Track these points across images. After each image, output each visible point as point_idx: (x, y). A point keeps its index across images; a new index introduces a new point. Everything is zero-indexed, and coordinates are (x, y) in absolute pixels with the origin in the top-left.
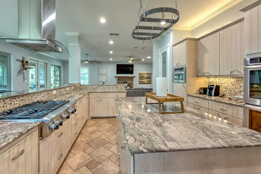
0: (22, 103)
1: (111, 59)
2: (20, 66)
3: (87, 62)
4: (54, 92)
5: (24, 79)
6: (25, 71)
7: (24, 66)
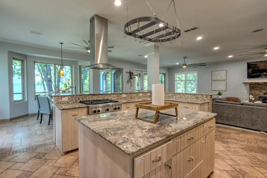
0: (98, 98)
1: (230, 57)
2: (129, 77)
3: (184, 67)
4: (124, 96)
5: (131, 86)
6: (131, 80)
7: (131, 76)
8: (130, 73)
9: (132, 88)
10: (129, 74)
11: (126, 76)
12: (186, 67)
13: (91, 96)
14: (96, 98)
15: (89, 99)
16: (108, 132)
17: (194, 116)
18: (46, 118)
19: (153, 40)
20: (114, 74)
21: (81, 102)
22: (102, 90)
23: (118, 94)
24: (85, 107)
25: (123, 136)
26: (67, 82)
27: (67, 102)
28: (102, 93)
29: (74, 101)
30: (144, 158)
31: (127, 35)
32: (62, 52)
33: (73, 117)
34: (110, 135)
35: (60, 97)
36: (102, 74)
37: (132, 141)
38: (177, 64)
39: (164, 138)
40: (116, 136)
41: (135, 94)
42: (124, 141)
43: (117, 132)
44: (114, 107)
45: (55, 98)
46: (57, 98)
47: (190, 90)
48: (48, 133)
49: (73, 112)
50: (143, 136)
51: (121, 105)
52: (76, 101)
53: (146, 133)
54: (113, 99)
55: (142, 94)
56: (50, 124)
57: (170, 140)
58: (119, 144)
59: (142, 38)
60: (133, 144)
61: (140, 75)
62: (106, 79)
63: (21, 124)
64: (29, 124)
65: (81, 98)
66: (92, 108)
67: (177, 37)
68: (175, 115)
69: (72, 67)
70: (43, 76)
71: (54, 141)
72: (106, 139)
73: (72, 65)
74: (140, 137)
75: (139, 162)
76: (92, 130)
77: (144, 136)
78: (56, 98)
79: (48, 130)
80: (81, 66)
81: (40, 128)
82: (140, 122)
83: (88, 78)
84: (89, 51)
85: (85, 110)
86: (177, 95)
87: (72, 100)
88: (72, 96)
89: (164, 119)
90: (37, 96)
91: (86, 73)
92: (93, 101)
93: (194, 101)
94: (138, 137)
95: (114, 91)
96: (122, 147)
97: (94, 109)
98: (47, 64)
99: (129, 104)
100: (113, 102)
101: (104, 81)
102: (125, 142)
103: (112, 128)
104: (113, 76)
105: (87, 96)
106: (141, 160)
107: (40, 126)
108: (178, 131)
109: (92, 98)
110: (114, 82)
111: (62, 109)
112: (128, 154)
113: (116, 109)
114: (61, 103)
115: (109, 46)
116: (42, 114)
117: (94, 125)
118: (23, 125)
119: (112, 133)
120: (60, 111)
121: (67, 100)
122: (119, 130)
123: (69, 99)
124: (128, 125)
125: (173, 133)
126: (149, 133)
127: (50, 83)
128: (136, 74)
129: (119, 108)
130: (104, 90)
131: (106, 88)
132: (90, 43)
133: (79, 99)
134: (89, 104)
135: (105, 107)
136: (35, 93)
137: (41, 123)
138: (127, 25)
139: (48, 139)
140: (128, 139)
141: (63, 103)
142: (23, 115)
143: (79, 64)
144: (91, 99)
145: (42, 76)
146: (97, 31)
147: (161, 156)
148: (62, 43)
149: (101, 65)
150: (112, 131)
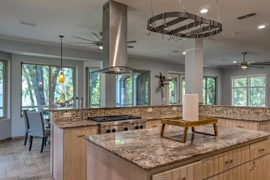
0: (113, 114)
2: (159, 83)
3: (244, 67)
4: (150, 110)
5: (162, 96)
6: (162, 87)
7: (162, 82)
8: (161, 77)
9: (164, 99)
10: (159, 79)
11: (155, 82)
12: (246, 67)
13: (103, 110)
14: (109, 113)
15: (100, 114)
16: (124, 151)
17: (239, 135)
18: (38, 143)
19: (187, 36)
20: (138, 79)
21: (88, 119)
22: (119, 102)
23: (141, 108)
24: (95, 125)
25: (142, 154)
26: (65, 90)
27: (69, 119)
28: (118, 106)
29: (80, 118)
30: (163, 176)
31: (151, 31)
32: (61, 49)
33: (78, 139)
34: (127, 153)
35: (61, 112)
36: (119, 79)
37: (151, 158)
38: (235, 62)
39: (190, 156)
40: (133, 154)
41: (166, 108)
42: (141, 158)
43: (135, 150)
44: (135, 126)
45: (53, 113)
46: (57, 113)
47: (259, 103)
48: (41, 162)
49: (79, 132)
50: (165, 154)
51: (145, 122)
52: (83, 117)
53: (169, 152)
54: (134, 115)
55: (176, 108)
56: (43, 151)
57: (199, 161)
58: (136, 161)
59: (171, 34)
60: (152, 160)
61: (176, 79)
62: (124, 87)
63: (2, 151)
64: (14, 151)
65: (89, 114)
66: (105, 127)
67: (219, 32)
68: (214, 133)
69: (76, 69)
70: (31, 83)
71: (51, 172)
72: (121, 157)
73: (75, 67)
74: (161, 155)
75: (158, 179)
76: (105, 149)
77: (167, 154)
78: (55, 113)
79: (40, 160)
80: (89, 69)
81: (29, 156)
82: (165, 141)
83: (98, 84)
84: (101, 48)
85: (95, 129)
86: (229, 109)
87: (77, 116)
88: (77, 111)
89: (198, 139)
90: (25, 111)
91: (95, 79)
92: (106, 117)
93: (253, 117)
94: (158, 155)
95: (137, 104)
96: (139, 163)
97: (107, 128)
98: (37, 66)
99: (156, 122)
100: (134, 119)
101: (122, 89)
102: (143, 158)
103: (129, 147)
104: (135, 82)
105: (97, 111)
106: (161, 178)
107: (30, 154)
108: (210, 150)
109: (105, 113)
110: (137, 91)
111: (64, 128)
112: (145, 169)
113: (138, 129)
114: (61, 120)
115: (128, 40)
116: (32, 137)
117: (108, 144)
118: (5, 153)
119: (130, 151)
120: (62, 130)
121: (70, 117)
122: (138, 149)
123: (73, 114)
124: (150, 144)
125: (202, 153)
126: (173, 151)
127: (41, 93)
128: (170, 78)
129: (141, 127)
130: (122, 103)
131: (125, 100)
132: (103, 37)
133: (86, 114)
134: (101, 121)
135: (122, 125)
136: (21, 107)
137: (30, 150)
138: (151, 21)
139: (42, 170)
140: (146, 157)
141: (64, 120)
142: (4, 139)
143: (86, 65)
144: (103, 115)
145: (29, 83)
146: (112, 22)
147: (186, 177)
148: (61, 37)
149: (118, 68)
150: (130, 149)
